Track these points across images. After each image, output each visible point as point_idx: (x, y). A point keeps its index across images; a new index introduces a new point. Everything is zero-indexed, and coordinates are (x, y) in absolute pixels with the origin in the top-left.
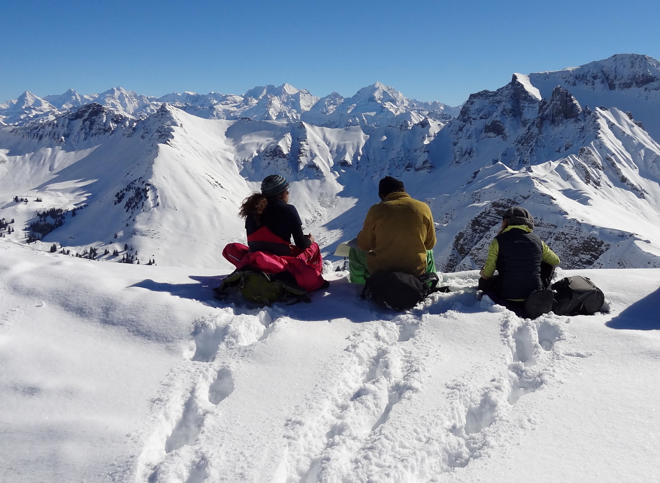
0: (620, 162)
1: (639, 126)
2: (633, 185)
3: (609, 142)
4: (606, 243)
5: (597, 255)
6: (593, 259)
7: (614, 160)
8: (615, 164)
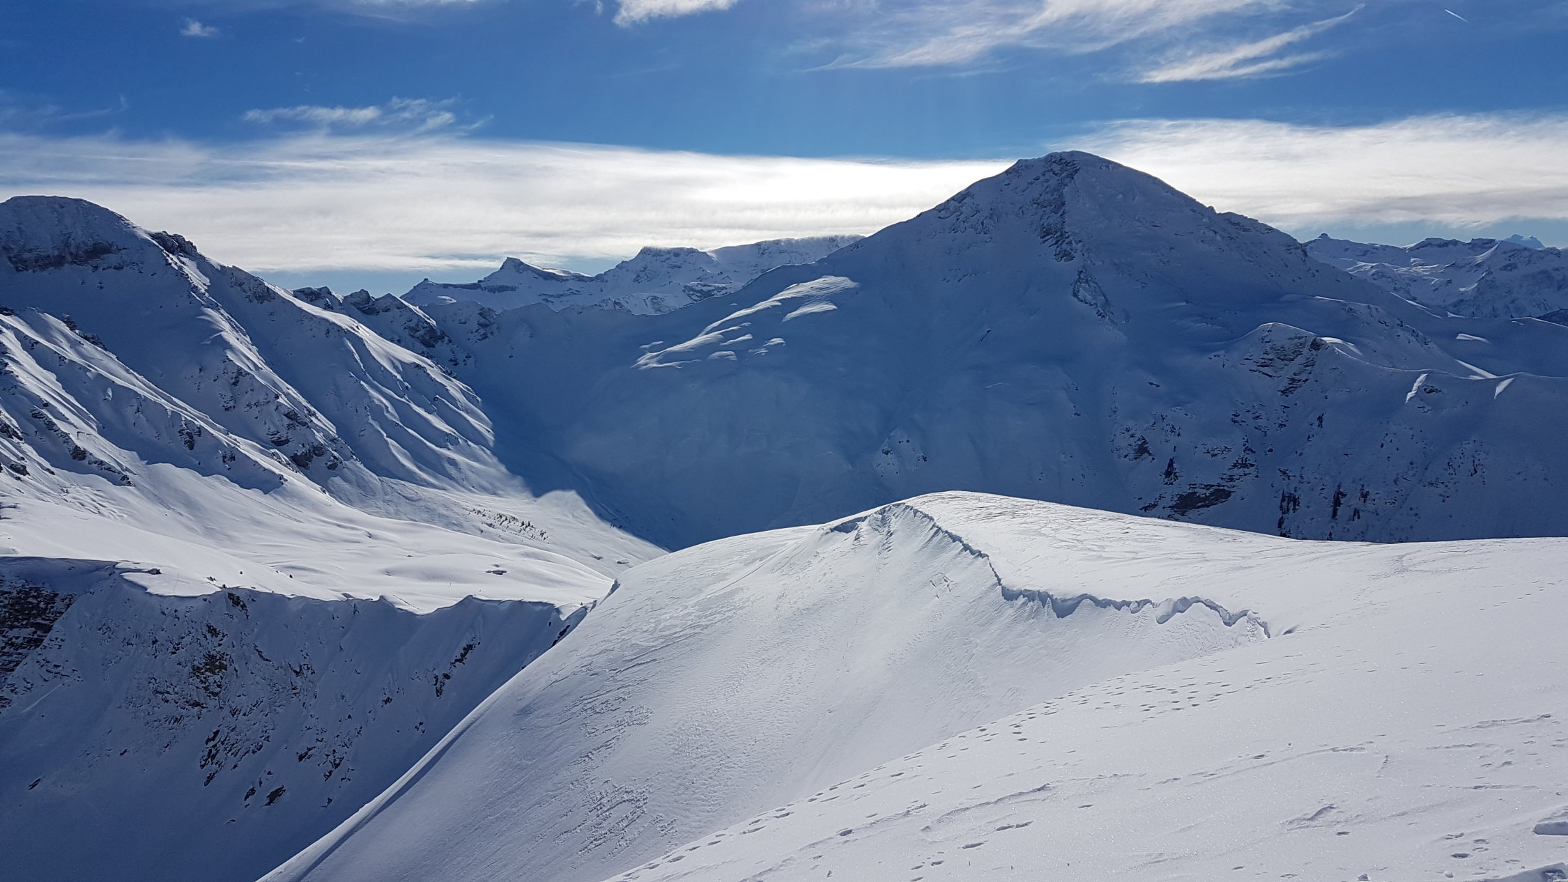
0: (65, 420)
1: (93, 343)
2: (102, 463)
3: (31, 380)
4: (62, 594)
5: (47, 622)
6: (39, 633)
7: (51, 417)
8: (55, 424)
